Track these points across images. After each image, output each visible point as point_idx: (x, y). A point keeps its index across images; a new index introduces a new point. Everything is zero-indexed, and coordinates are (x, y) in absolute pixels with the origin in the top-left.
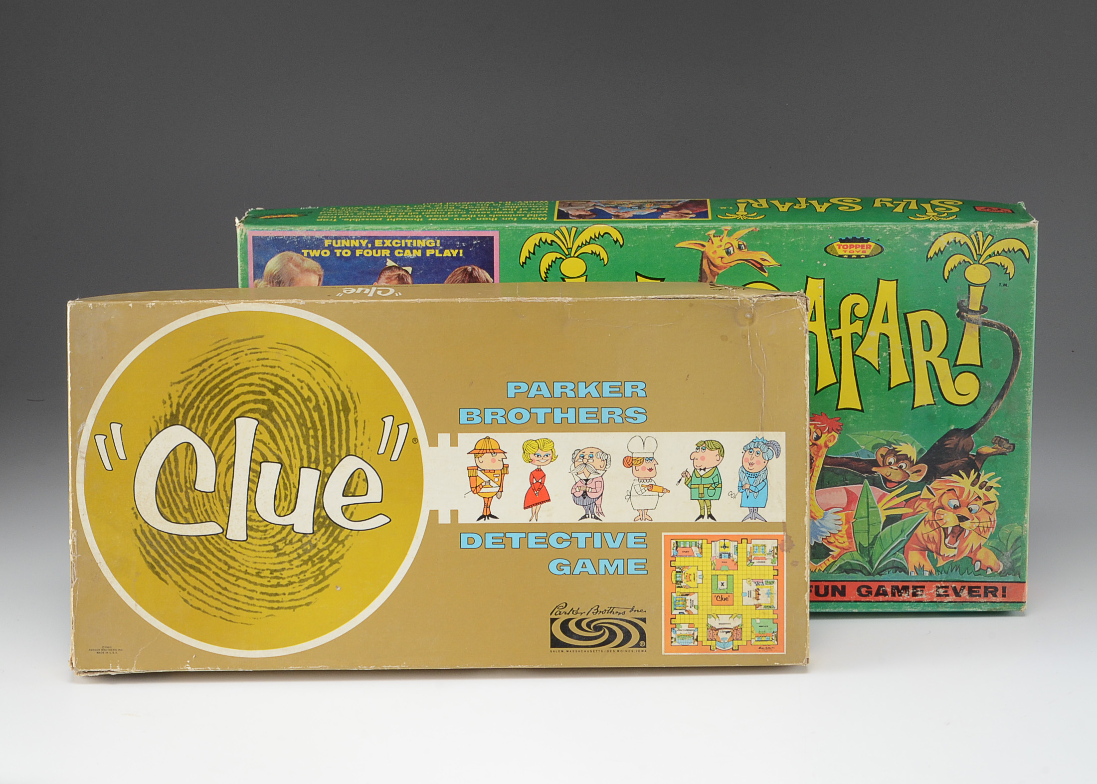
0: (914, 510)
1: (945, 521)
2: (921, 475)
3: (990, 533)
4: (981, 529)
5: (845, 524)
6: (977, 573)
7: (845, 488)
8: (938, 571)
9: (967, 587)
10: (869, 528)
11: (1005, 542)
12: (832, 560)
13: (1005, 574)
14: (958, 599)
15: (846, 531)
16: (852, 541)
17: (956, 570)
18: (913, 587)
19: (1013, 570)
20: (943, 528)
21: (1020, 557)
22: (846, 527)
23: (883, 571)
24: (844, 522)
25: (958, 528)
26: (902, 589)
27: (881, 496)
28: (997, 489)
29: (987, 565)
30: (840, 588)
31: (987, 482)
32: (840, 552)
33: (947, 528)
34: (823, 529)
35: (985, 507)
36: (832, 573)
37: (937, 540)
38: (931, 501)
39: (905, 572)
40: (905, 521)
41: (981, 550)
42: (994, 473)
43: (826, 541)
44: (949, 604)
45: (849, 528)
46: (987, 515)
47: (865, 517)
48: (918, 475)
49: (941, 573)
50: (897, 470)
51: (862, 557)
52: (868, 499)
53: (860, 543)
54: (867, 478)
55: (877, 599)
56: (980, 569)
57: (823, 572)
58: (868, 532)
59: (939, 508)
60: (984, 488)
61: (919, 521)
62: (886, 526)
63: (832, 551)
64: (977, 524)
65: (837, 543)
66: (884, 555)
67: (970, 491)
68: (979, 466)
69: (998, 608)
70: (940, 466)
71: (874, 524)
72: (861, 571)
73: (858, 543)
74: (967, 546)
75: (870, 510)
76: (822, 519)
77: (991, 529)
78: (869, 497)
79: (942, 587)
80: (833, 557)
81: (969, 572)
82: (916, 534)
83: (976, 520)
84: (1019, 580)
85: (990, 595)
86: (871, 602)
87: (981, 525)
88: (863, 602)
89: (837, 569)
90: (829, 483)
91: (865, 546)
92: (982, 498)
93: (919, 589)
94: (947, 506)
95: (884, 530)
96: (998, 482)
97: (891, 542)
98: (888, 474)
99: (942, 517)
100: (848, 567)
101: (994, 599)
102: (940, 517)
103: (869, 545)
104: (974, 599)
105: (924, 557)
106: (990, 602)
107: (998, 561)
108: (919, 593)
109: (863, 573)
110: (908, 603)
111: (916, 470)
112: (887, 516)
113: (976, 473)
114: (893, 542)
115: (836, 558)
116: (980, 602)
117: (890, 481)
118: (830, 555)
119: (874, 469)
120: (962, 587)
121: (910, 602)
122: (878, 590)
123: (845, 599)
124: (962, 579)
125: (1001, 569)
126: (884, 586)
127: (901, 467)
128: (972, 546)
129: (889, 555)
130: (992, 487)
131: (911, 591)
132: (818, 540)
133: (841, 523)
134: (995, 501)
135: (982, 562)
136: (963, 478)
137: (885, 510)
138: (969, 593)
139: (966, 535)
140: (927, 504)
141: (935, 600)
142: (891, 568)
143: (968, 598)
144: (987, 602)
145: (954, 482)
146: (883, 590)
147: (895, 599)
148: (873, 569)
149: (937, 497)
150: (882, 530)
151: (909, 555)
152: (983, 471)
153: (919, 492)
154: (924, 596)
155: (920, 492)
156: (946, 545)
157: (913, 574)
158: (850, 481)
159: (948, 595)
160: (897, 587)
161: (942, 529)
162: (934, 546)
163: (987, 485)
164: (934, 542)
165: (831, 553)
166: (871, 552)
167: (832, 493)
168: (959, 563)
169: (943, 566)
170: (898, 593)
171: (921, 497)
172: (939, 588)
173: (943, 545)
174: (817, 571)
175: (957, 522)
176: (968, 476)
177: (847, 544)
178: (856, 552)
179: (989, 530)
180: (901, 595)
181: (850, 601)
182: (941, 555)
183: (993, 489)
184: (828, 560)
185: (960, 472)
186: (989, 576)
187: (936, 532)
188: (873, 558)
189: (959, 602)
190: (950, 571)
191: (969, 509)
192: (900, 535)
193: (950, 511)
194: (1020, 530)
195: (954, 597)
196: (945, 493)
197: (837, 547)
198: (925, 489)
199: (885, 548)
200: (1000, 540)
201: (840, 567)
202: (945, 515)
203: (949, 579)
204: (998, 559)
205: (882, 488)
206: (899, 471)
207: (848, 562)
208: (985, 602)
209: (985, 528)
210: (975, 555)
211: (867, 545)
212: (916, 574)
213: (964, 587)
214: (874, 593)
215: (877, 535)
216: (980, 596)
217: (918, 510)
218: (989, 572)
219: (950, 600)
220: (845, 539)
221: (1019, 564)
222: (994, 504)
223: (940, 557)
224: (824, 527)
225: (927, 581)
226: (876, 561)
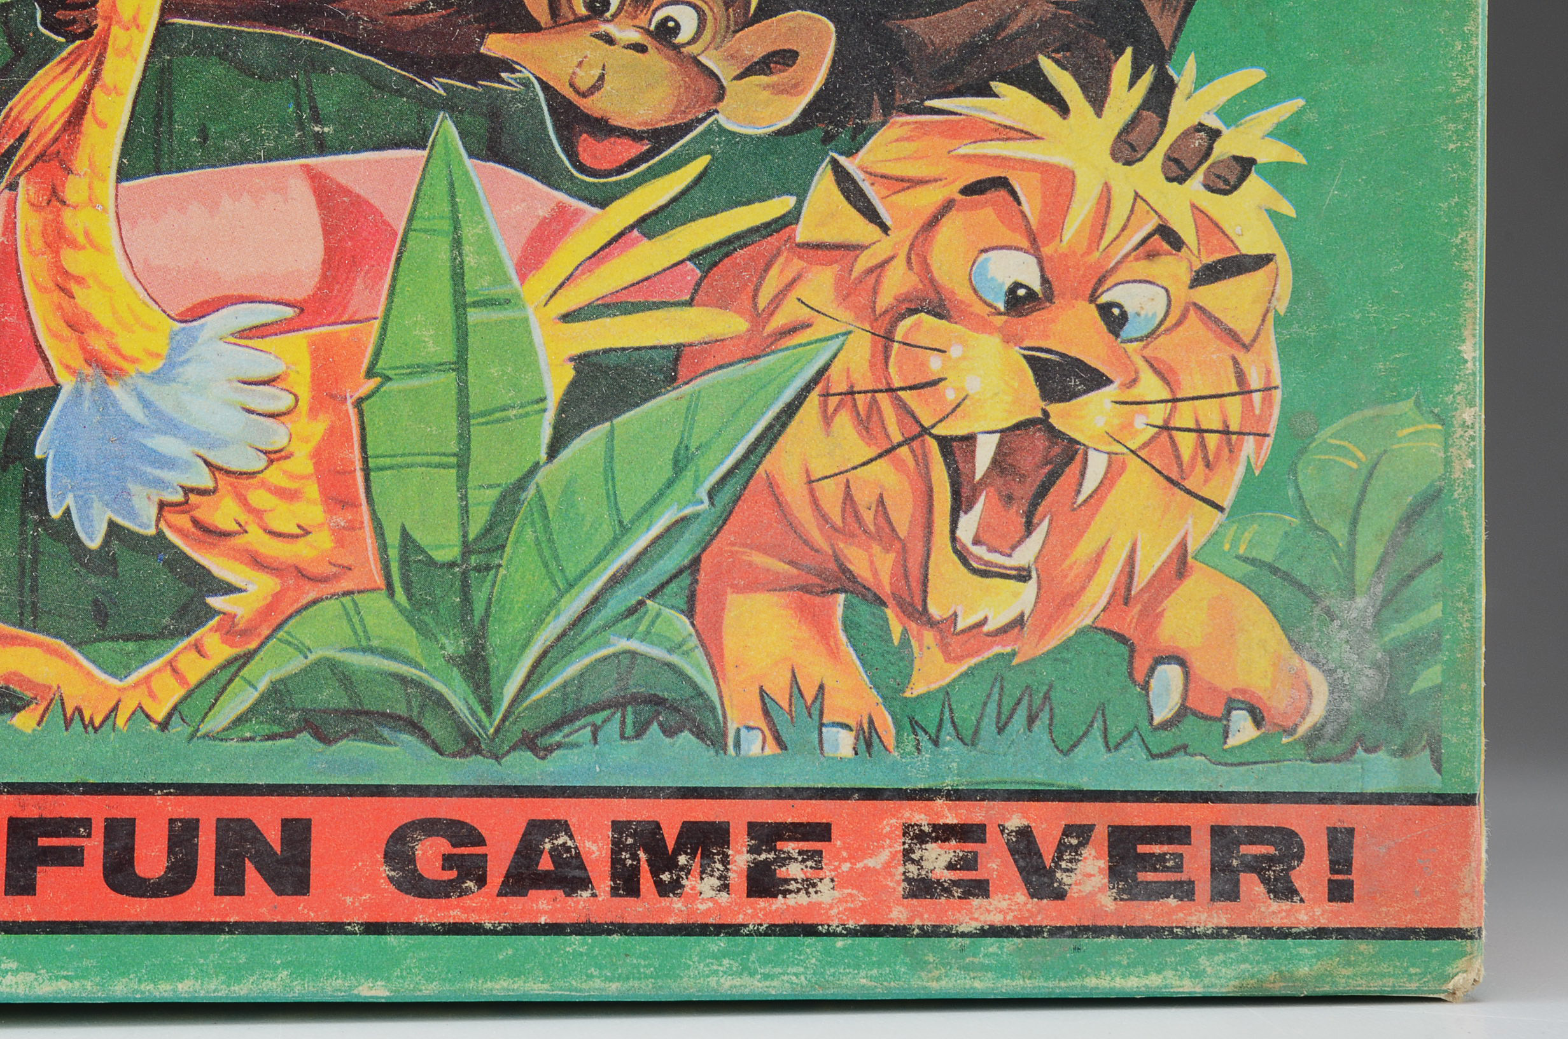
0: (759, 318)
1: (951, 396)
2: (794, 89)
3: (1240, 470)
4: (1186, 443)
5: (314, 412)
6: (1167, 739)
7: (316, 179)
8: (914, 725)
9: (1100, 834)
10: (464, 438)
11: (1339, 530)
12: (219, 650)
13: (1340, 748)
14: (1045, 913)
15: (317, 456)
16: (352, 527)
17: (1031, 720)
18: (753, 829)
19: (1396, 721)
20: (945, 443)
21: (1438, 629)
22: (318, 429)
23: (557, 726)
24: (305, 394)
25: (1040, 439)
26: (679, 849)
27: (544, 224)
28: (1278, 174)
29: (1227, 685)
30: (273, 836)
31: (1215, 134)
32: (277, 598)
33: (970, 439)
34: (166, 445)
35: (1213, 295)
36: (220, 737)
37: (903, 517)
38: (864, 261)
39: (700, 733)
40: (697, 396)
41: (1189, 584)
42: (1251, 76)
43: (183, 521)
44: (992, 945)
45: (334, 437)
46: (1219, 353)
47: (440, 367)
48: (780, 90)
49: (936, 742)
50: (640, 48)
51: (423, 631)
52: (457, 243)
53: (405, 535)
54: (450, 105)
55: (518, 909)
56: (1183, 712)
57: (164, 725)
58: (463, 464)
59: (911, 306)
60: (1199, 175)
61: (788, 395)
62: (580, 428)
63: (229, 589)
64: (1158, 414)
65: (255, 538)
66: (564, 620)
67: (1107, 189)
68: (1163, 24)
69: (1304, 970)
70: (918, 26)
71: (496, 414)
72: (414, 726)
73: (393, 538)
74: (1097, 559)
75: (474, 316)
76: (157, 377)
77: (1250, 443)
78: (469, 232)
79: (944, 833)
80: (230, 630)
81: (1116, 733)
82: (772, 485)
83: (1150, 386)
84: (1436, 784)
85: (1251, 886)
86: (476, 930)
87: (1185, 416)
88: (425, 930)
89: (253, 710)
90: (204, 135)
91: (441, 556)
92: (1188, 234)
93: (792, 847)
94: (963, 292)
95: (565, 455)
96: (1287, 132)
97: (606, 532)
98: (585, 80)
99: (935, 364)
100: (330, 696)
101: (1275, 913)
102: (924, 364)
103: (467, 549)
104: (1147, 913)
105: (824, 633)
106: (1249, 932)
107: (1296, 661)
108: (794, 870)
109: (425, 736)
110: (720, 943)
111: (760, 52)
112: (584, 363)
113: (1147, 78)
114: (624, 530)
115: (245, 633)
116: (1191, 934)
117: (602, 127)
118: (212, 612)
119: (496, 45)
120: (1068, 831)
121: (733, 930)
122: (527, 851)
123: (301, 909)
124: (1065, 782)
125: (1318, 710)
126: (565, 827)
127: (666, 32)
128: (1131, 561)
129: (596, 622)
130: (1245, 165)
131: (741, 859)
132: (132, 514)
133: (286, 402)
134: (1264, 260)
135: (1197, 664)
136: (1062, 107)
137: (567, 318)
138: (1114, 873)
139: (1089, 486)
140: (840, 281)
141: (898, 915)
142: (617, 704)
143: (1107, 901)
144: (1234, 932)
145: (1007, 132)
146: (555, 853)
147: (635, 910)
148: (489, 711)
149: (902, 235)
150: (553, 451)
151: (730, 617)
152: (1191, 65)
153: (780, 205)
154: (826, 894)
155: (790, 201)
156: (963, 557)
157: (753, 745)
158: (345, 124)
159: (980, 888)
160: (650, 835)
161: (934, 445)
162: (886, 563)
163: (1223, 149)
164: (886, 533)
165: (215, 602)
166: (480, 597)
167: (227, 203)
168: (1047, 673)
169: (946, 691)
170: (655, 873)
171: (803, 232)
172: (922, 838)
173: (943, 561)
174: (120, 722)
175: (1031, 404)
176: (1098, 99)
177: (323, 541)
178: (380, 600)
179: (1233, 451)
180: (674, 887)
181: (336, 928)
182: (932, 623)
183: (1254, 181)
184: (199, 648)
185: (1047, 65)
186: (1241, 759)
187: (899, 466)
188: (497, 638)
189: (1056, 932)
190: (989, 726)
191: (1105, 310)
192: (670, 484)
193: (983, 326)
194: (1435, 446)
195: (1021, 897)
196: (947, 206)
197: (257, 562)
198: (824, 184)
199: (572, 571)
200: (1305, 514)
201: (277, 693)
202: (955, 352)
203: (989, 775)
204: (1297, 647)
205: (548, 176)
206: (656, 60)
207: (333, 665)
208: (1217, 934)
209: (1212, 440)
210: (1152, 616)
211: (448, 552)
212: (771, 749)
213: (1084, 833)
214: (496, 872)
215: (521, 485)
216: (1185, 890)
217: (779, 320)
218: (1243, 729)
219: (997, 920)
220: (312, 511)
221: (1430, 676)
222: (1260, 276)
223: (929, 636)
224: (171, 427)
225: (842, 794)
226: (514, 660)
